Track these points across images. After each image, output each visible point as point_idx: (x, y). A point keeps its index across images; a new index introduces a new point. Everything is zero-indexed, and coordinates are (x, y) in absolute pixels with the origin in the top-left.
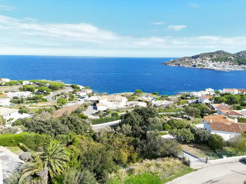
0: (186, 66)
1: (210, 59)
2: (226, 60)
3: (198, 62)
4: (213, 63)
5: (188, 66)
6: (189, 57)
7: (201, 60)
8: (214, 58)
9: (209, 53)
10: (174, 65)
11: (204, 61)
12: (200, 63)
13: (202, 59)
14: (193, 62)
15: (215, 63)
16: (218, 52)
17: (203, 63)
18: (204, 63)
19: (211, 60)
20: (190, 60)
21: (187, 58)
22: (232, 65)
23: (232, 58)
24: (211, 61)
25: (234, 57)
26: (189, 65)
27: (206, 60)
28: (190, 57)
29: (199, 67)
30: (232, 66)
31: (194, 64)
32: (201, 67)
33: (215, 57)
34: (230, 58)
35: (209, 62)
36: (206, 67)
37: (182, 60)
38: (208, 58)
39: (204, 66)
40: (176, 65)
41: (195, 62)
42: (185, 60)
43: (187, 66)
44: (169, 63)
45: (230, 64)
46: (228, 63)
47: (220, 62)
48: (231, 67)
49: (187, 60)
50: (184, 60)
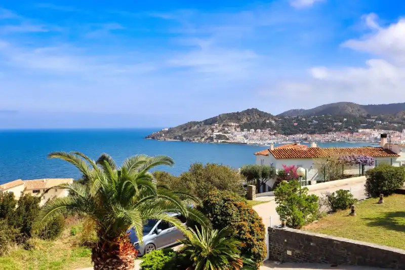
0: (194, 140)
1: (237, 124)
2: (263, 126)
3: (215, 131)
4: (244, 133)
5: (198, 140)
6: (198, 123)
7: (220, 128)
8: (243, 122)
9: (234, 113)
10: (171, 138)
11: (226, 129)
12: (221, 133)
13: (224, 126)
14: (206, 131)
15: (245, 132)
16: (249, 112)
17: (225, 133)
18: (228, 133)
19: (238, 127)
20: (201, 128)
21: (195, 123)
22: (274, 134)
23: (273, 122)
24: (238, 129)
25: (276, 121)
26: (199, 138)
27: (229, 128)
28: (201, 122)
29: (219, 141)
30: (274, 137)
31: (209, 135)
32: (222, 141)
33: (245, 120)
34: (270, 123)
35: (236, 130)
36: (231, 141)
37: (185, 129)
38: (232, 124)
39: (228, 139)
40: (175, 138)
41: (210, 131)
42: (192, 128)
43: (196, 139)
44: (161, 136)
45: (270, 134)
46: (267, 131)
47: (253, 130)
48: (273, 139)
49: (196, 127)
50: (190, 128)
